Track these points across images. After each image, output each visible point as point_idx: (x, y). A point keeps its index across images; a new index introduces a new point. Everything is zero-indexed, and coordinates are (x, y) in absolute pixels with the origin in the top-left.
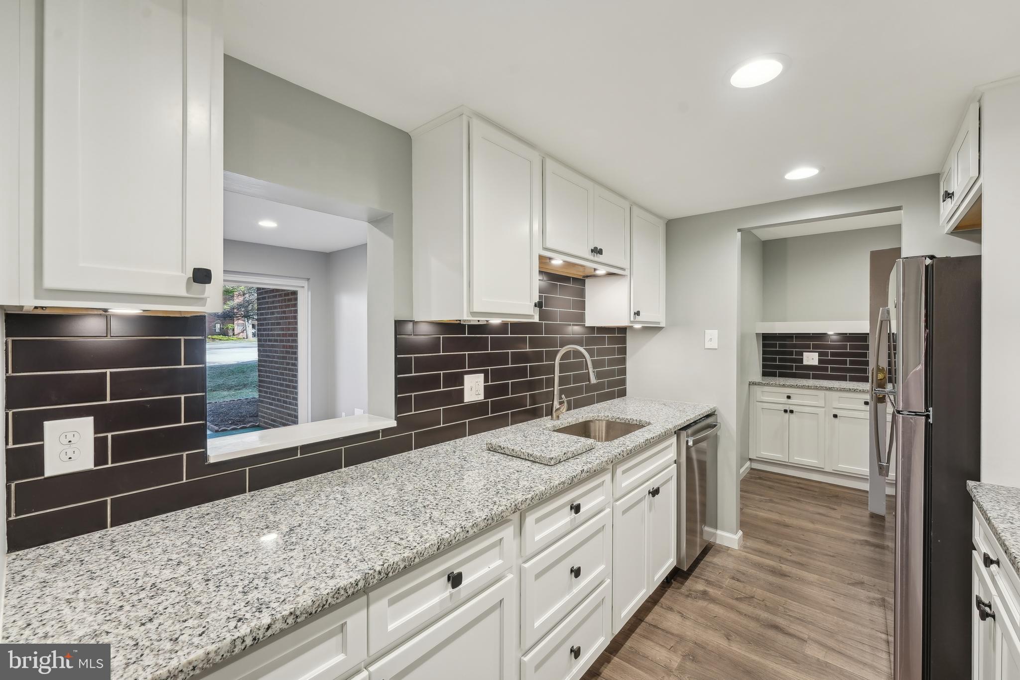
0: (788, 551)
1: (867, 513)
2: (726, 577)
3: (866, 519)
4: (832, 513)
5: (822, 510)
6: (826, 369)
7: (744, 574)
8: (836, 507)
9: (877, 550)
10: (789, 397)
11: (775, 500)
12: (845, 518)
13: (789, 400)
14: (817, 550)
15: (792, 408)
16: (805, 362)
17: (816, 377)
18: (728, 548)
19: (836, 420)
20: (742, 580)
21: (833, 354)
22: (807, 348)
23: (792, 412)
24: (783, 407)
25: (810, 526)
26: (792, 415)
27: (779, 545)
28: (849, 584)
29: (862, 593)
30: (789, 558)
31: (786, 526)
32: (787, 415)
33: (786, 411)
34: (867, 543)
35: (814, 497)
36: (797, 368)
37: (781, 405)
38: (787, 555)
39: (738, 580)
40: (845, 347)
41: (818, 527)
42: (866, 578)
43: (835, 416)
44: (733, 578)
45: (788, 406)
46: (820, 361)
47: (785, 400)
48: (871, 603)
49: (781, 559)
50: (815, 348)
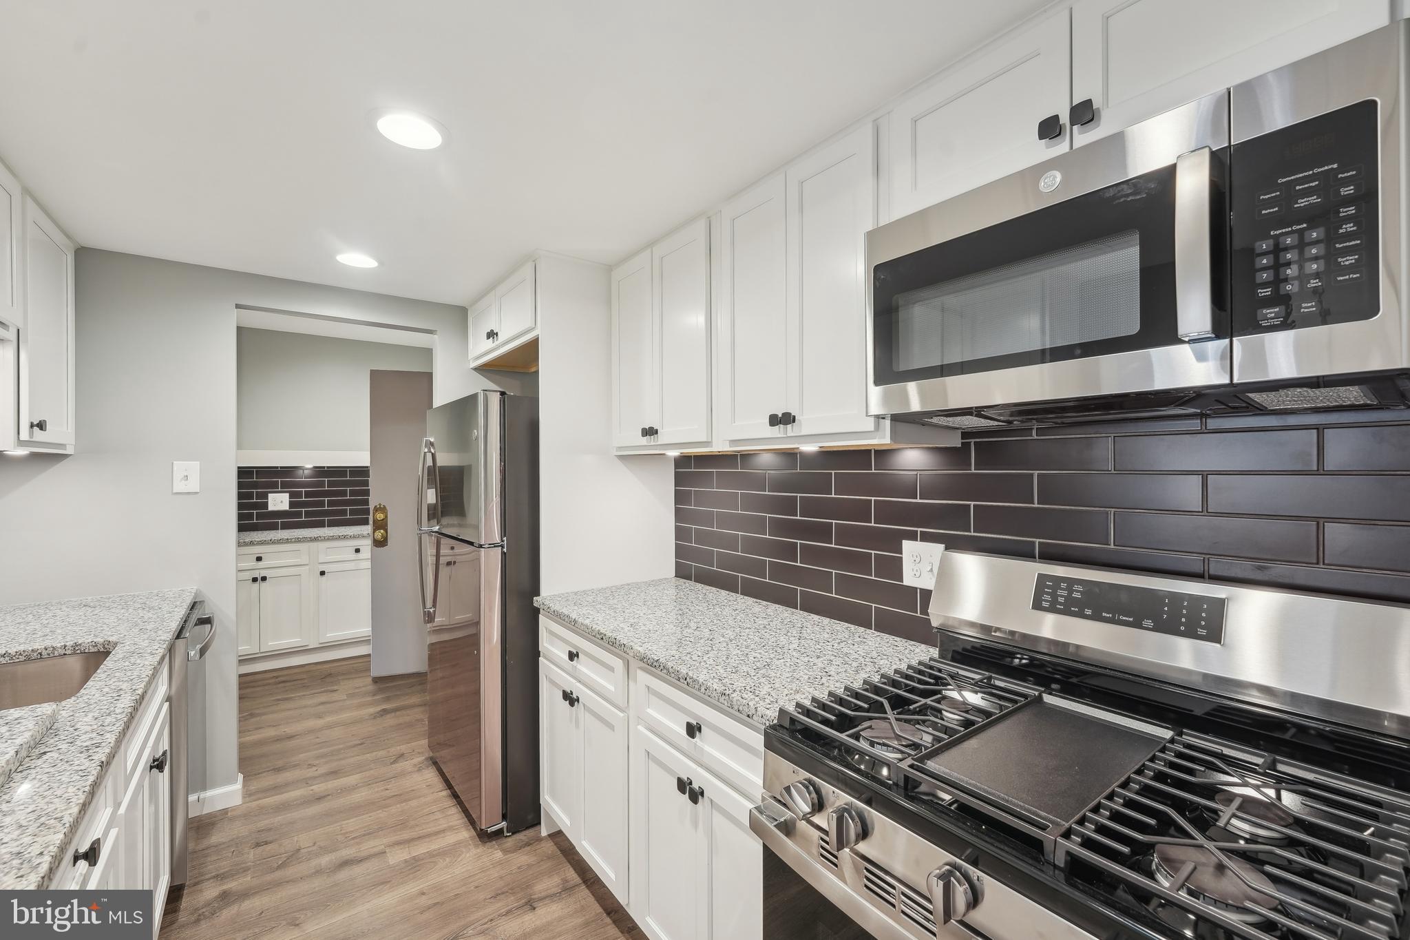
0: (311, 766)
1: (370, 679)
2: (246, 850)
3: (371, 688)
4: (335, 696)
5: (323, 698)
6: (299, 514)
7: (270, 830)
8: (335, 688)
9: (398, 713)
10: (259, 559)
11: (257, 711)
12: (351, 696)
13: (260, 563)
14: (341, 746)
15: (263, 573)
16: (271, 508)
17: (286, 526)
18: (225, 812)
19: (324, 577)
20: (271, 839)
21: (308, 494)
22: (273, 487)
23: (264, 579)
24: (250, 575)
25: (320, 722)
26: (264, 584)
27: (295, 766)
28: (392, 763)
29: (406, 765)
30: (316, 774)
31: (291, 737)
32: (256, 585)
33: (255, 580)
34: (385, 712)
35: (305, 687)
36: (259, 516)
37: (248, 573)
38: (311, 772)
39: (266, 843)
40: (321, 484)
41: (329, 719)
42: (403, 748)
43: (322, 573)
44: (258, 845)
45: (257, 572)
46: (292, 504)
47: (254, 564)
48: (419, 770)
49: (307, 781)
50: (285, 486)
